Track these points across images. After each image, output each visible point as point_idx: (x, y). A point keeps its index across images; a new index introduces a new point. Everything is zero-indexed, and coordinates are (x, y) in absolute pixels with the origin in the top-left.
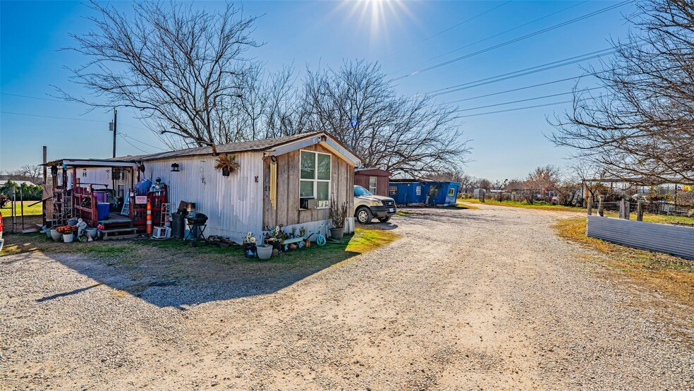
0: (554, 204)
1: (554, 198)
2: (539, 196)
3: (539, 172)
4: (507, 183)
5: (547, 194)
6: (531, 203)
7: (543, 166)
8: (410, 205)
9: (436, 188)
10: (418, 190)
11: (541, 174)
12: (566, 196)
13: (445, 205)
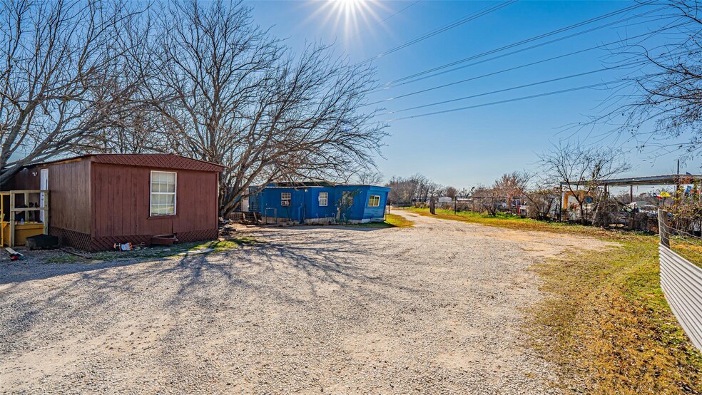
0: (523, 217)
1: (522, 207)
2: (504, 205)
3: (506, 179)
4: (474, 190)
5: (514, 203)
6: (493, 214)
7: (510, 173)
8: (308, 221)
9: (350, 195)
10: (323, 199)
11: (508, 180)
12: (539, 205)
13: (364, 221)
